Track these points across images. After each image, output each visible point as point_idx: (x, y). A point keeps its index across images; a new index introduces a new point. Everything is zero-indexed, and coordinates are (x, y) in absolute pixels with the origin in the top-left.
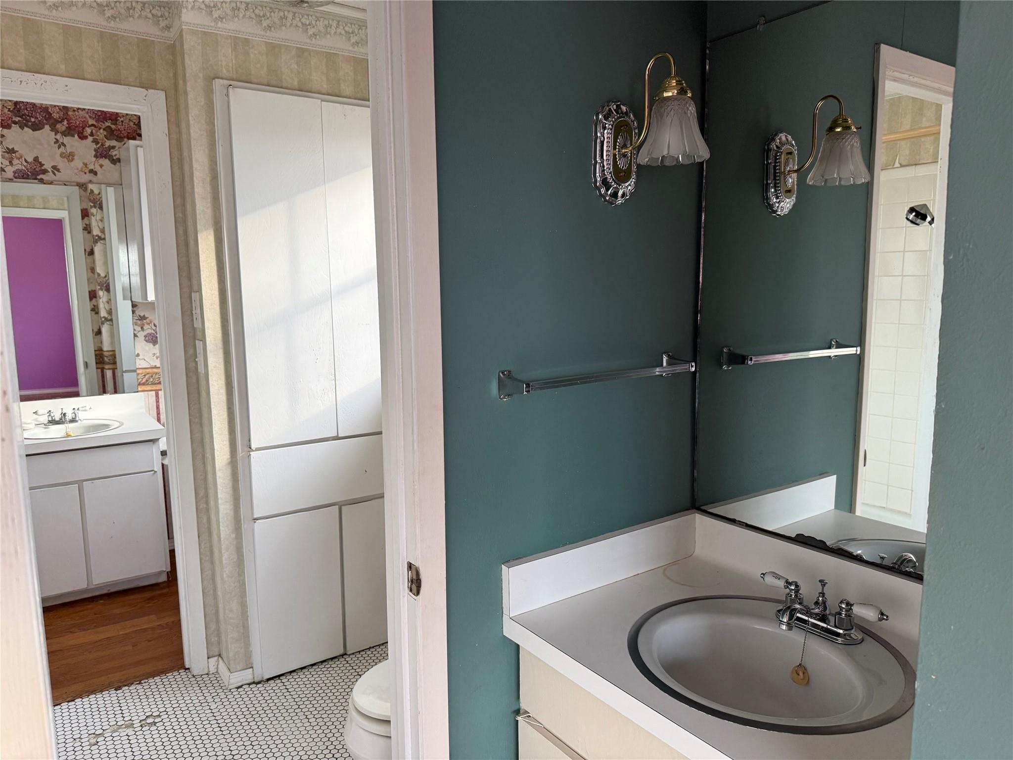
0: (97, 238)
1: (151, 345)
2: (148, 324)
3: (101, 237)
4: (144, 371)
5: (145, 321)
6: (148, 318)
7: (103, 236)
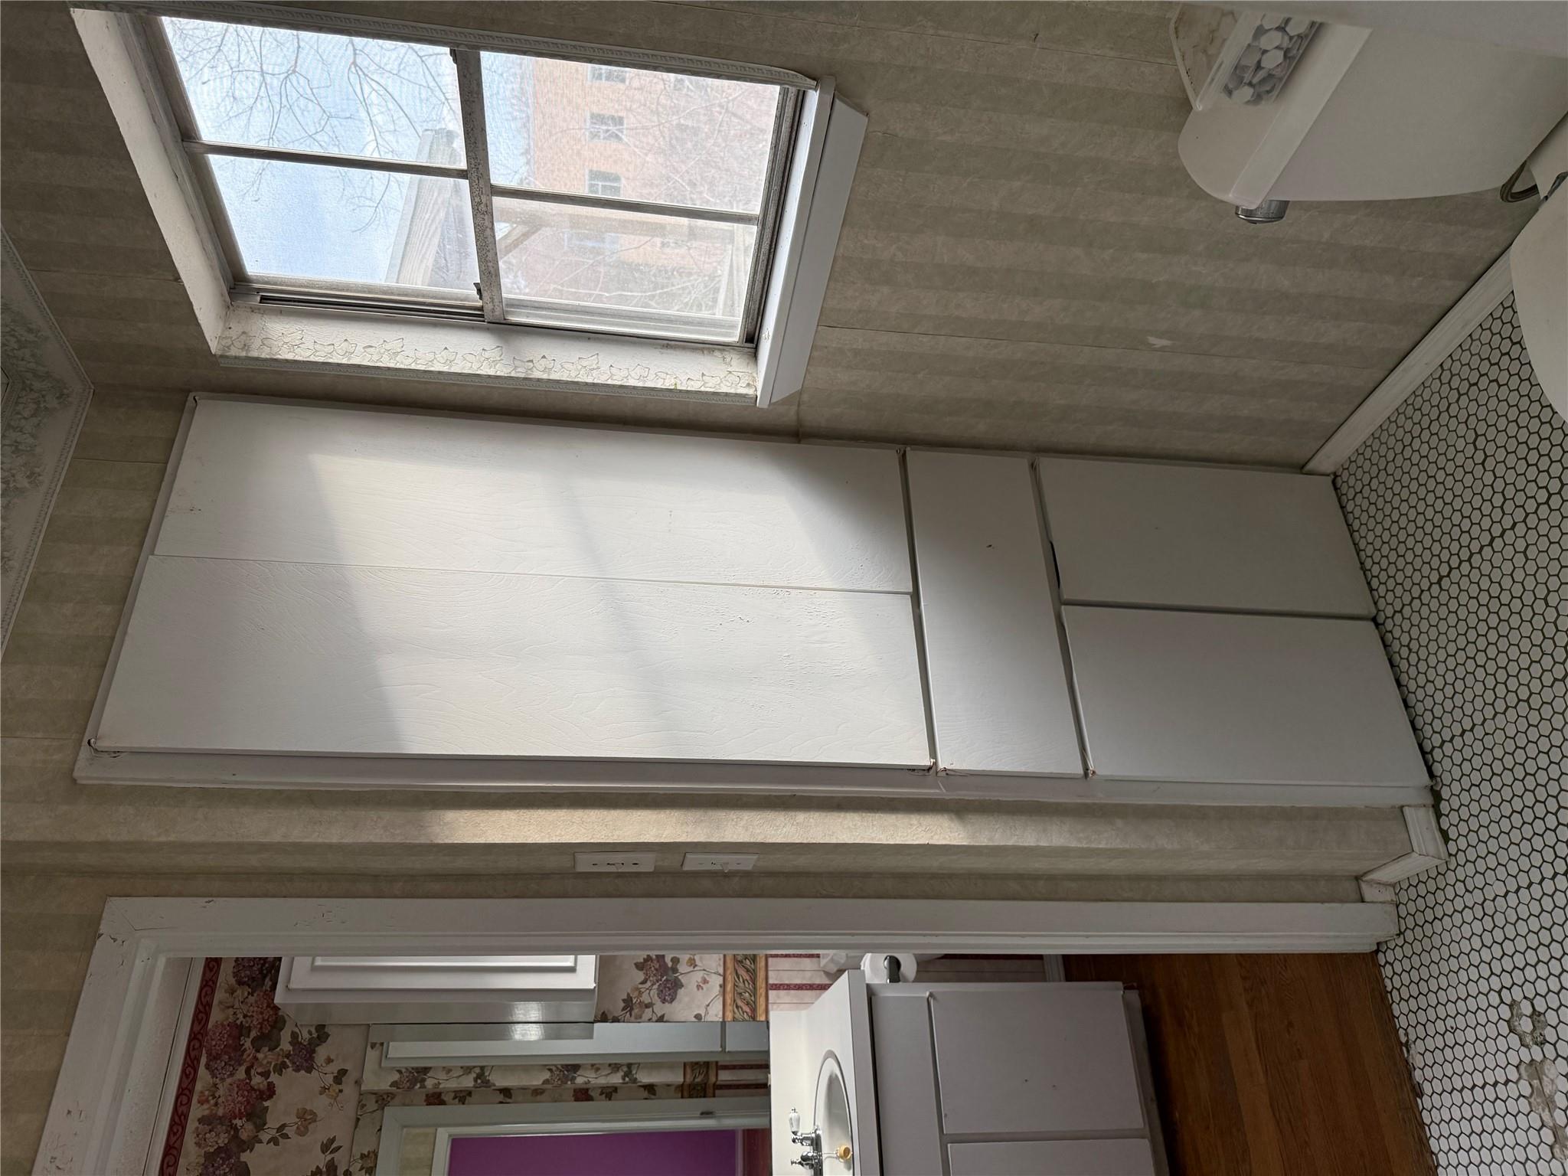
0: (479, 1081)
1: (681, 992)
2: (640, 993)
3: (478, 1074)
4: (729, 1008)
5: (634, 1001)
6: (628, 994)
7: (478, 1070)
